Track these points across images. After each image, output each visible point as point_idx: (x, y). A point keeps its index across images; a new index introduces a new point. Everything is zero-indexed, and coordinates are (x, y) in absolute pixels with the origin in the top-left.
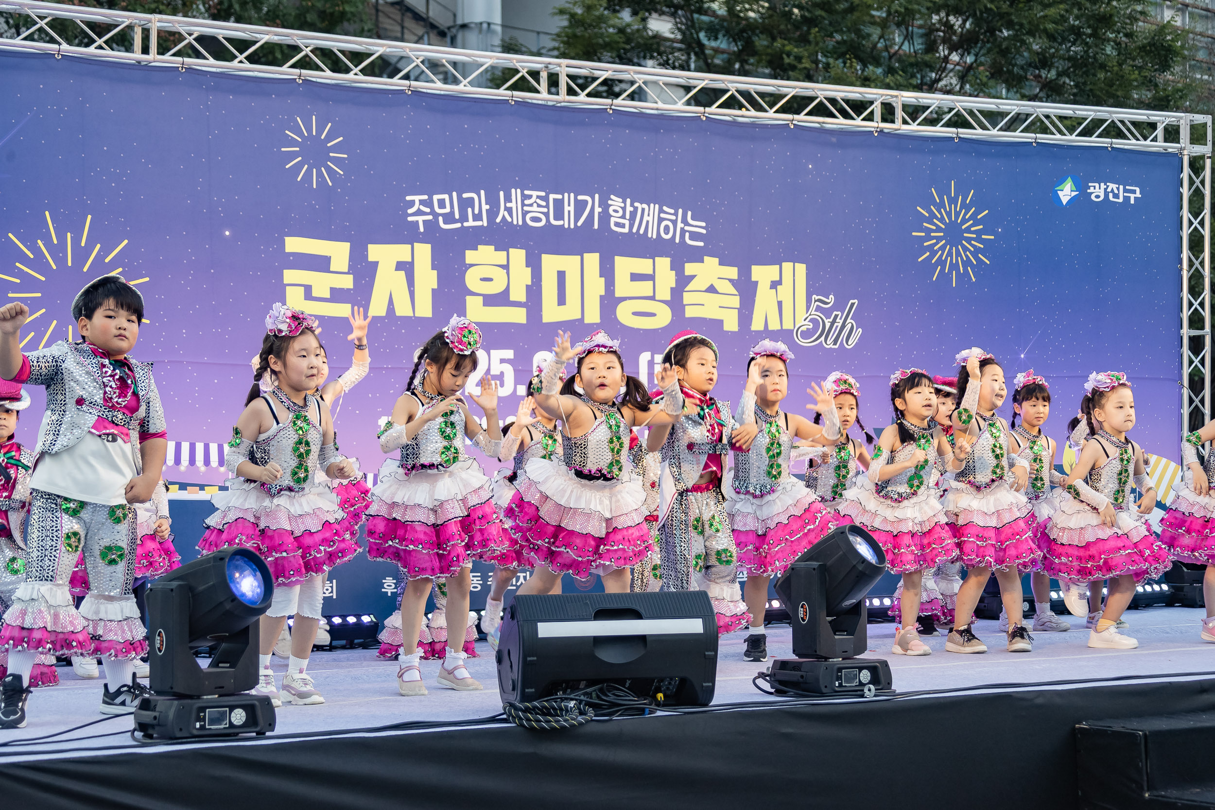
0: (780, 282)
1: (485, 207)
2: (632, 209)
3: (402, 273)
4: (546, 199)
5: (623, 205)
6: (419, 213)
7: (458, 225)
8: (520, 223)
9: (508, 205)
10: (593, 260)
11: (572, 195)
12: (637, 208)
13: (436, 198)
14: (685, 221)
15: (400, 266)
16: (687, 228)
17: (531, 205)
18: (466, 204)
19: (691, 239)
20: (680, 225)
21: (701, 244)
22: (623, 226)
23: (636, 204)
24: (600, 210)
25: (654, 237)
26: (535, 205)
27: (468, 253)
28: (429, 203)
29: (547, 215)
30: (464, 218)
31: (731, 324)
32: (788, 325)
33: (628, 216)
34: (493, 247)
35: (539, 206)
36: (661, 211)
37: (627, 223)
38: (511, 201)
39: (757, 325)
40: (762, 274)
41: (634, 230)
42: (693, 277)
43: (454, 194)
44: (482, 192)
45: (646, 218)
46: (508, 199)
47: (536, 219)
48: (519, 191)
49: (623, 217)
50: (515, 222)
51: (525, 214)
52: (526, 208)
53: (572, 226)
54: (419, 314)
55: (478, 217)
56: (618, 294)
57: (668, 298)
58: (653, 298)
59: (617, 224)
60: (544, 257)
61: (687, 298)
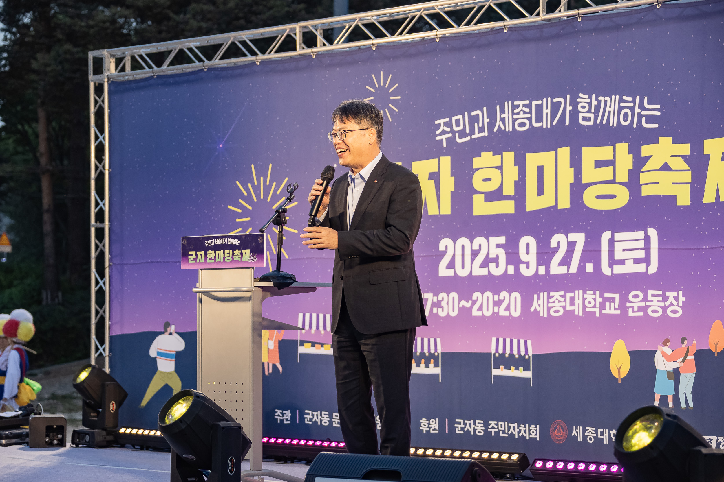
1: (487, 120)
2: (596, 103)
3: (432, 182)
4: (529, 106)
5: (589, 101)
6: (444, 132)
7: (468, 138)
8: (511, 130)
9: (503, 116)
10: (564, 152)
11: (549, 99)
12: (601, 101)
13: (454, 118)
14: (642, 106)
15: (432, 176)
16: (643, 113)
17: (518, 113)
19: (646, 123)
20: (637, 111)
21: (656, 126)
22: (588, 119)
23: (600, 98)
24: (571, 108)
25: (615, 125)
26: (522, 112)
27: (474, 160)
28: (450, 124)
29: (530, 119)
30: (472, 132)
31: (684, 198)
33: (593, 111)
34: (491, 153)
35: (525, 113)
36: (621, 100)
37: (592, 116)
38: (504, 113)
39: (709, 198)
40: (714, 148)
41: (598, 122)
42: (649, 158)
43: (466, 113)
44: (485, 109)
45: (608, 109)
46: (502, 111)
47: (522, 125)
48: (510, 103)
49: (589, 111)
50: (507, 130)
51: (514, 121)
52: (515, 117)
53: (549, 126)
54: (442, 213)
55: (481, 130)
56: (585, 181)
57: (627, 180)
58: (613, 181)
59: (585, 119)
60: (527, 155)
61: (644, 178)
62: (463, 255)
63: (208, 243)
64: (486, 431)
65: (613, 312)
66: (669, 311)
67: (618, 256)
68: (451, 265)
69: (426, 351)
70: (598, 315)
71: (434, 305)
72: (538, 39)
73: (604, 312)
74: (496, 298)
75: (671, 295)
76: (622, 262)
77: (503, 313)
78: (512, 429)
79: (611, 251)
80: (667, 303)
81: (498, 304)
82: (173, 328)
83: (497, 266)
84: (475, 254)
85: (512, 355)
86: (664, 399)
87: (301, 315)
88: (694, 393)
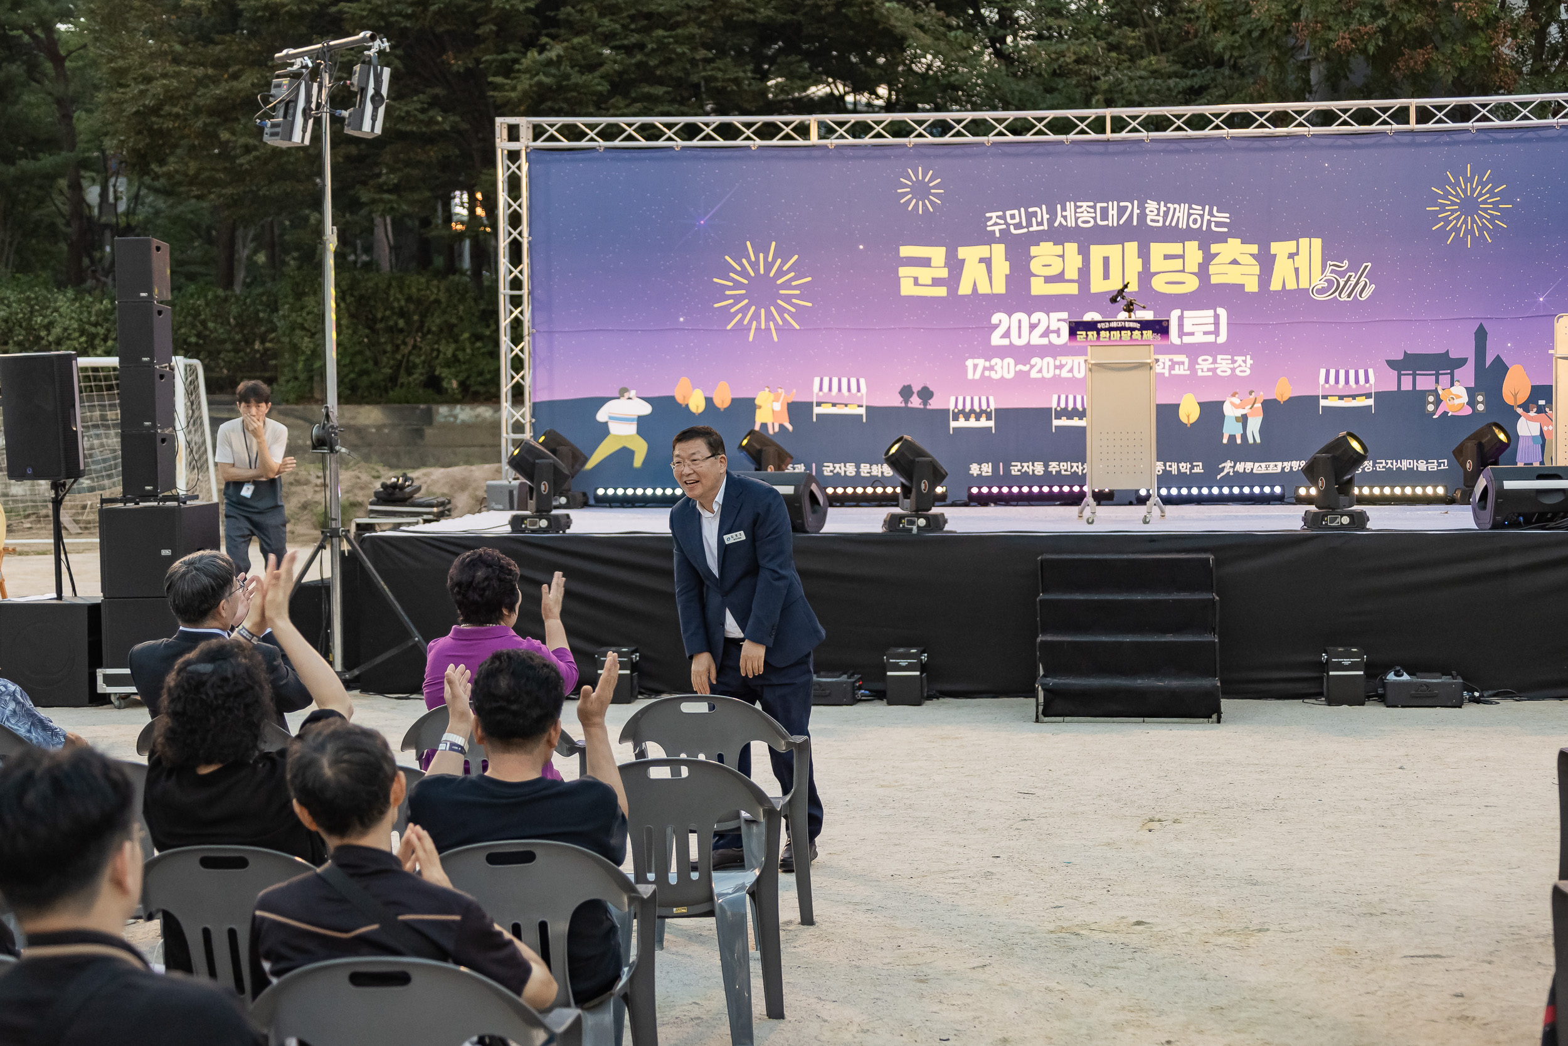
0: (1297, 254)
1: (1046, 216)
2: (1165, 208)
3: (983, 265)
4: (1094, 207)
5: (1158, 207)
6: (996, 224)
7: (1025, 230)
8: (1074, 225)
9: (1064, 214)
10: (1132, 247)
11: (1115, 203)
12: (1169, 207)
13: (1008, 213)
14: (1211, 214)
15: (981, 260)
16: (1213, 219)
17: (1082, 212)
18: (1030, 216)
19: (1216, 226)
20: (1207, 217)
21: (1226, 230)
22: (1158, 221)
23: (1169, 205)
24: (1139, 211)
25: (1184, 227)
26: (1085, 212)
27: (1032, 248)
28: (1003, 217)
29: (1095, 218)
30: (1029, 224)
31: (1252, 286)
32: (1304, 284)
34: (1052, 243)
35: (1088, 212)
36: (1190, 208)
37: (1161, 219)
38: (1066, 211)
39: (1275, 285)
40: (1280, 249)
41: (1167, 223)
42: (1218, 254)
43: (1022, 210)
44: (1044, 207)
45: (1177, 214)
46: (1064, 209)
47: (1086, 222)
48: (1072, 203)
49: (1158, 215)
50: (1069, 225)
51: (1077, 219)
52: (1078, 215)
53: (1115, 225)
54: (995, 291)
55: (1040, 224)
56: (1153, 270)
57: (1196, 270)
58: (1183, 271)
59: (1152, 221)
60: (1092, 247)
61: (1212, 269)
62: (1020, 327)
63: (1099, 326)
64: (1046, 471)
65: (1182, 372)
66: (1237, 372)
67: (1186, 330)
68: (1007, 334)
69: (976, 408)
70: (1167, 375)
71: (985, 369)
72: (1105, 153)
73: (1173, 372)
74: (1057, 363)
75: (1239, 359)
76: (1192, 334)
77: (1064, 373)
78: (1075, 468)
79: (1181, 325)
80: (1236, 365)
81: (1061, 367)
82: (633, 393)
83: (1059, 336)
84: (1033, 327)
85: (1075, 409)
86: (1232, 438)
87: (817, 380)
88: (1261, 432)
